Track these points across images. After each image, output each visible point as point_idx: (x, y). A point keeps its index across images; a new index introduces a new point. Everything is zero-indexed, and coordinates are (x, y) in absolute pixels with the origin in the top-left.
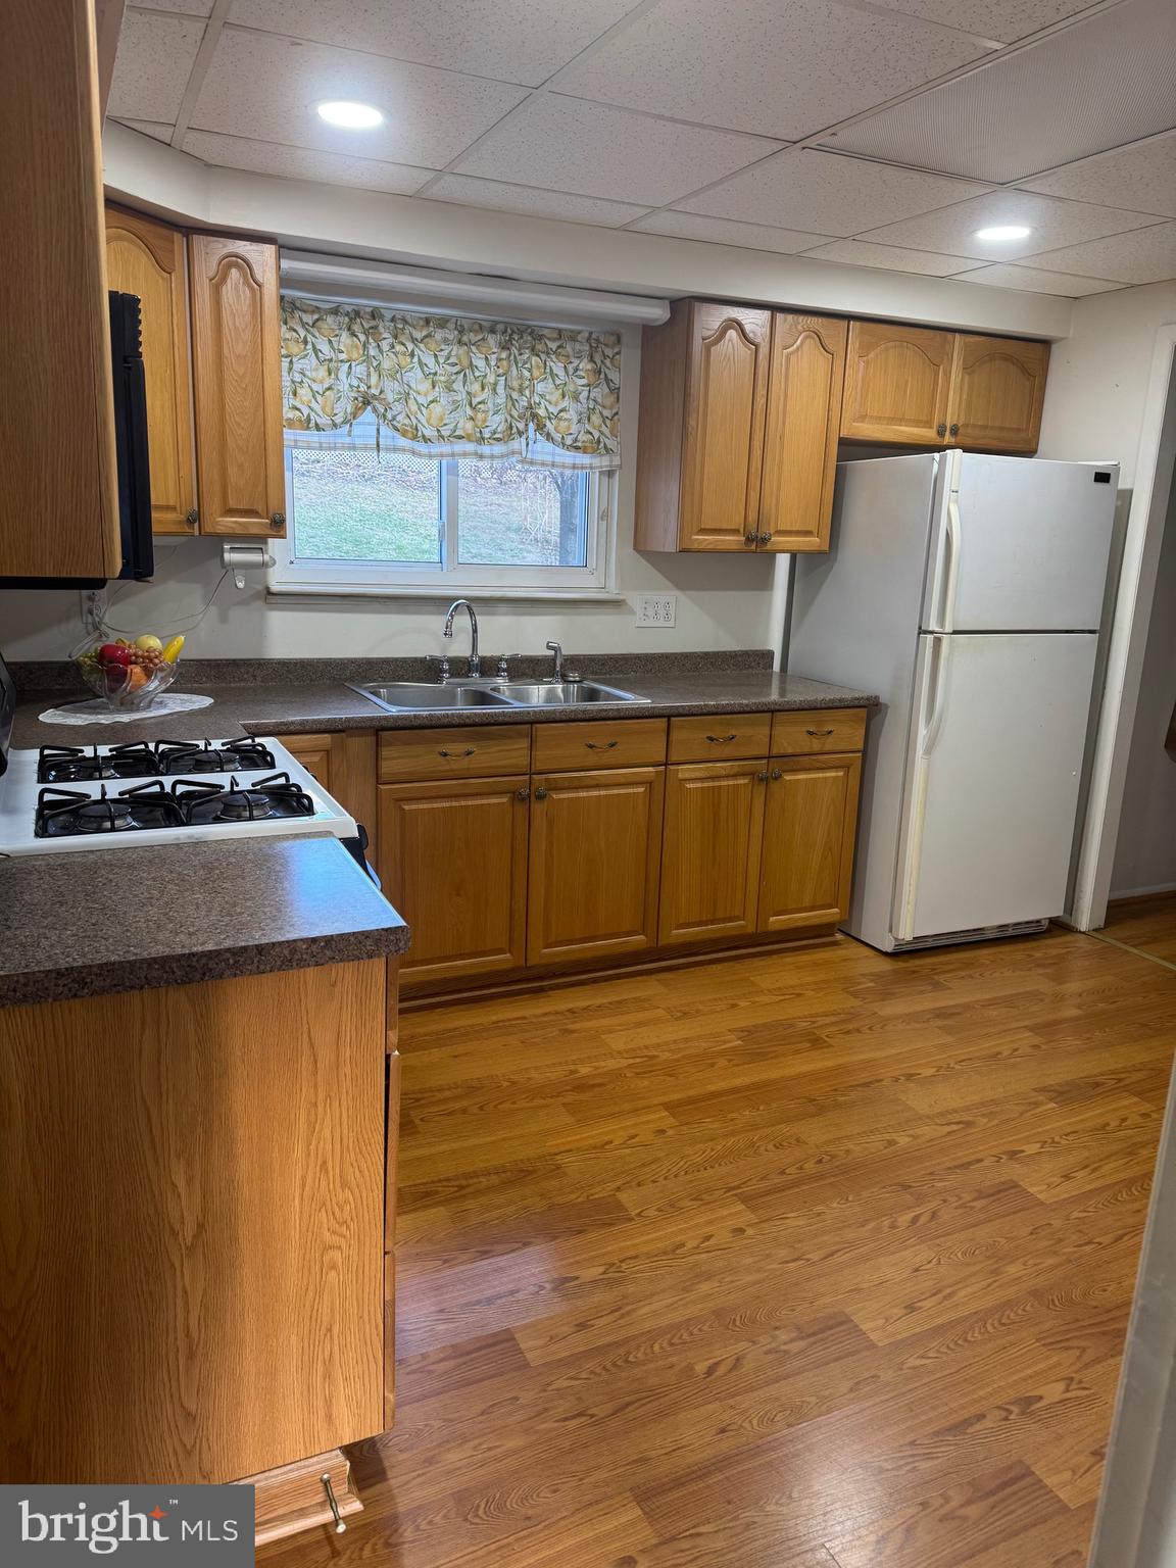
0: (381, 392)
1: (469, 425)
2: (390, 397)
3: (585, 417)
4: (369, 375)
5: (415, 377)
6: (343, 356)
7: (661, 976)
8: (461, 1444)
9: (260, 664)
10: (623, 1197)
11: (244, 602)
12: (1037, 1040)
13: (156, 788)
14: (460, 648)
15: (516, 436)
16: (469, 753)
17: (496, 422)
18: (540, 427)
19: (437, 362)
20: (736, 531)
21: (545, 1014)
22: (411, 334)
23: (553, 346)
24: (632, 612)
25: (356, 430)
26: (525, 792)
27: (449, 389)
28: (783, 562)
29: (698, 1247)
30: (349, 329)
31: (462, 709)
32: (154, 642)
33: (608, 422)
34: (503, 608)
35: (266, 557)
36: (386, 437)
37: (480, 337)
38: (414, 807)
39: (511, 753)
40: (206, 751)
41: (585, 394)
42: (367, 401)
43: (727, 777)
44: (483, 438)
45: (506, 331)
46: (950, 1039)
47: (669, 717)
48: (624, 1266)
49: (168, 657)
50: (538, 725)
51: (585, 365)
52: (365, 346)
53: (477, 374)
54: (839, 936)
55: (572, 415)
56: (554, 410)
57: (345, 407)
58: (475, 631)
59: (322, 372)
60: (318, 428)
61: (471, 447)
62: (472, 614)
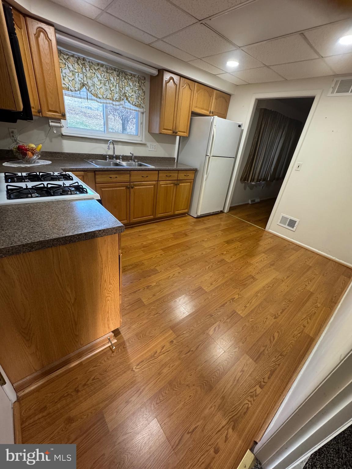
0: (87, 83)
1: (110, 96)
2: (90, 85)
3: (137, 98)
4: (84, 78)
5: (96, 80)
6: (76, 71)
7: (156, 223)
8: (135, 324)
9: (62, 154)
10: (157, 268)
11: (56, 137)
12: (222, 233)
13: (42, 186)
14: (110, 153)
15: (122, 100)
16: (116, 177)
17: (116, 96)
18: (127, 99)
19: (101, 76)
20: (171, 130)
21: (135, 232)
22: (94, 67)
23: (130, 77)
24: (148, 147)
25: (82, 93)
26: (129, 186)
27: (105, 85)
28: (178, 138)
29: (172, 277)
30: (77, 63)
31: (112, 167)
32: (33, 146)
33: (142, 100)
34: (120, 144)
35: (61, 125)
36: (89, 96)
37: (112, 72)
38: (104, 189)
39: (126, 178)
40: (53, 175)
41: (137, 92)
42: (83, 85)
43: (169, 184)
44: (113, 100)
45: (118, 71)
46: (208, 233)
47: (159, 171)
48: (160, 282)
49: (38, 150)
50: (132, 172)
51: (137, 84)
52: (82, 68)
53: (112, 82)
54: (187, 215)
55: (134, 97)
56: (130, 95)
57: (78, 86)
58: (114, 148)
59: (71, 74)
60: (71, 90)
61: (111, 102)
62: (113, 144)
